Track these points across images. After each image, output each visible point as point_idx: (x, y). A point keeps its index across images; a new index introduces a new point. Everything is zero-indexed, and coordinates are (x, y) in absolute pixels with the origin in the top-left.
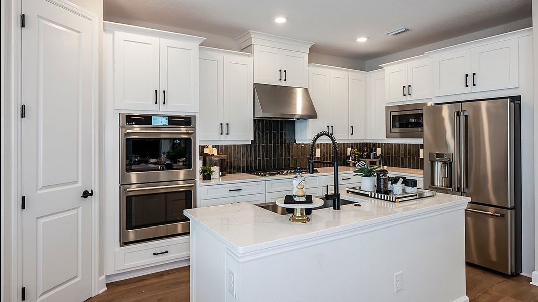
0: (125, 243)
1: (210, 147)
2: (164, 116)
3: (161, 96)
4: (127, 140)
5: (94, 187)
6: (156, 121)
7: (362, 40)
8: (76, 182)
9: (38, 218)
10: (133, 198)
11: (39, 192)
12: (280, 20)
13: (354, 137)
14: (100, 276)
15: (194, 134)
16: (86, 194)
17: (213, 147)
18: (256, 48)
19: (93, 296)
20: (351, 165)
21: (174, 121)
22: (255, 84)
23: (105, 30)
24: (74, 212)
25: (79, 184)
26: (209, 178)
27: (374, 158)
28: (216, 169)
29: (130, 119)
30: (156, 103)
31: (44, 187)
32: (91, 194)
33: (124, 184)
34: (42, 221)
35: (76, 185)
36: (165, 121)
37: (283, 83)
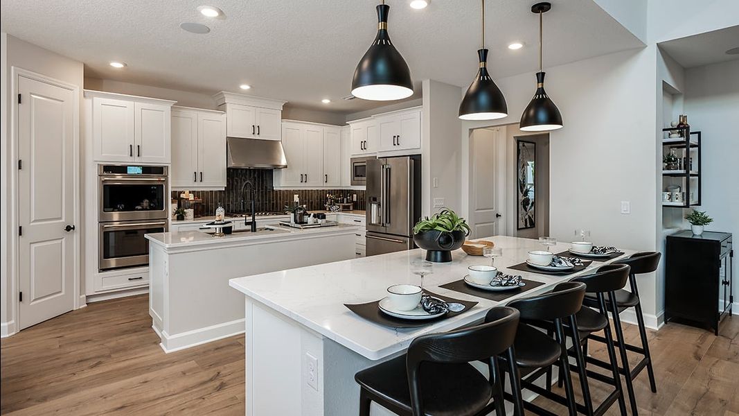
0: (103, 269)
1: (187, 192)
2: (138, 166)
3: (135, 150)
4: (104, 186)
5: (75, 222)
6: (131, 171)
7: (326, 101)
8: (61, 218)
9: (31, 243)
10: (110, 233)
11: (31, 224)
12: (245, 87)
13: (328, 184)
14: (81, 295)
15: (166, 181)
16: (69, 229)
17: (190, 192)
18: (228, 107)
19: (75, 309)
20: (328, 209)
21: (147, 170)
22: (227, 137)
23: (84, 96)
24: (59, 241)
25: (63, 220)
26: (183, 219)
27: (347, 202)
28: (190, 212)
29: (108, 169)
30: (131, 155)
31: (35, 221)
32: (73, 228)
33: (103, 221)
34: (33, 246)
35: (61, 221)
36: (139, 171)
37: (257, 137)
